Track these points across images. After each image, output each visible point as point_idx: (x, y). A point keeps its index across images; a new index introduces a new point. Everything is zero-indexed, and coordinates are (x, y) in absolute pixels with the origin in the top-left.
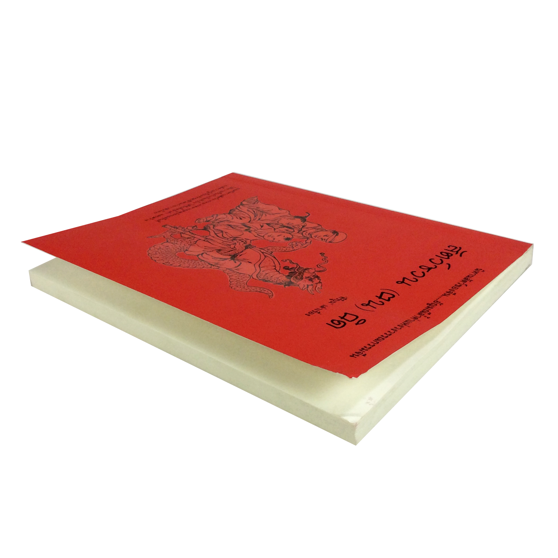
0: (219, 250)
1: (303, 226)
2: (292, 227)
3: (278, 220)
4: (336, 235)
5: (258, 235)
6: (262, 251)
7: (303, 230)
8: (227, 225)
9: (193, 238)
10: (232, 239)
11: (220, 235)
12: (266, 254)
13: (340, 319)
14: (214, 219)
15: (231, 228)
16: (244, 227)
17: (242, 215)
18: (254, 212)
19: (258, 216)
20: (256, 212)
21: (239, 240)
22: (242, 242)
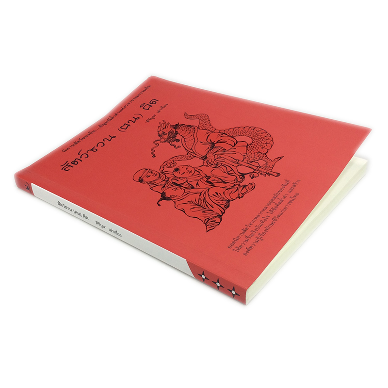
0: (224, 152)
1: (164, 187)
2: (174, 186)
3: (185, 194)
4: (140, 177)
5: (199, 172)
6: (194, 154)
7: (164, 182)
8: (226, 183)
9: (249, 162)
10: (219, 166)
11: (229, 169)
12: (192, 151)
13: (152, 105)
14: (240, 190)
15: (222, 178)
16: (212, 182)
17: (216, 198)
18: (207, 205)
19: (202, 199)
20: (205, 205)
21: (212, 164)
22: (210, 163)
